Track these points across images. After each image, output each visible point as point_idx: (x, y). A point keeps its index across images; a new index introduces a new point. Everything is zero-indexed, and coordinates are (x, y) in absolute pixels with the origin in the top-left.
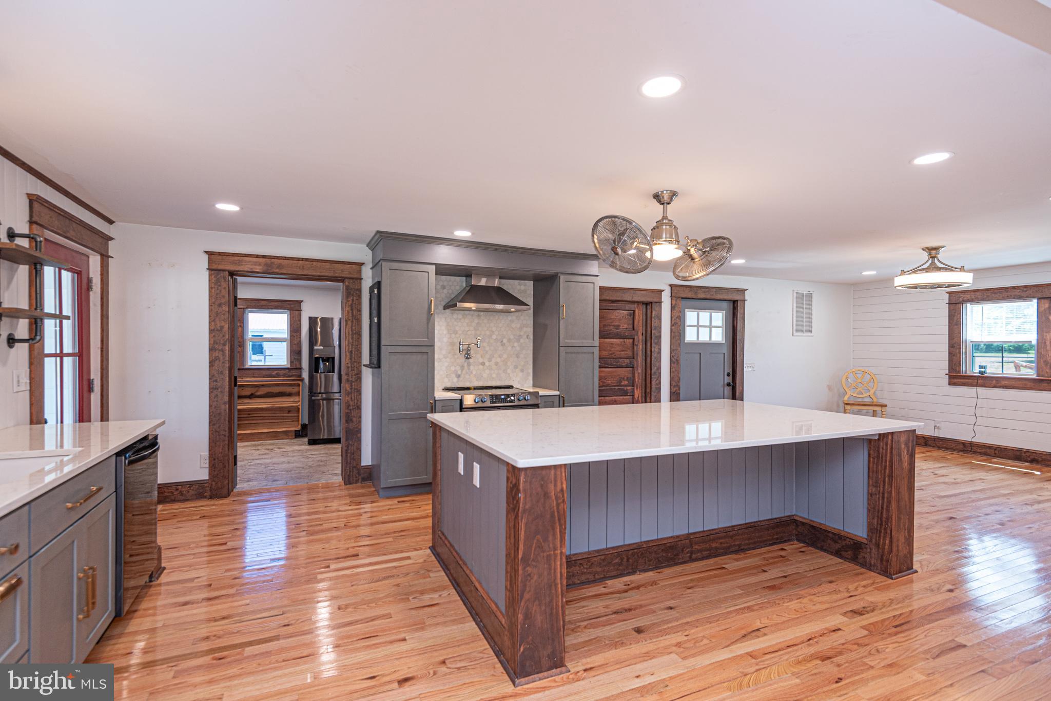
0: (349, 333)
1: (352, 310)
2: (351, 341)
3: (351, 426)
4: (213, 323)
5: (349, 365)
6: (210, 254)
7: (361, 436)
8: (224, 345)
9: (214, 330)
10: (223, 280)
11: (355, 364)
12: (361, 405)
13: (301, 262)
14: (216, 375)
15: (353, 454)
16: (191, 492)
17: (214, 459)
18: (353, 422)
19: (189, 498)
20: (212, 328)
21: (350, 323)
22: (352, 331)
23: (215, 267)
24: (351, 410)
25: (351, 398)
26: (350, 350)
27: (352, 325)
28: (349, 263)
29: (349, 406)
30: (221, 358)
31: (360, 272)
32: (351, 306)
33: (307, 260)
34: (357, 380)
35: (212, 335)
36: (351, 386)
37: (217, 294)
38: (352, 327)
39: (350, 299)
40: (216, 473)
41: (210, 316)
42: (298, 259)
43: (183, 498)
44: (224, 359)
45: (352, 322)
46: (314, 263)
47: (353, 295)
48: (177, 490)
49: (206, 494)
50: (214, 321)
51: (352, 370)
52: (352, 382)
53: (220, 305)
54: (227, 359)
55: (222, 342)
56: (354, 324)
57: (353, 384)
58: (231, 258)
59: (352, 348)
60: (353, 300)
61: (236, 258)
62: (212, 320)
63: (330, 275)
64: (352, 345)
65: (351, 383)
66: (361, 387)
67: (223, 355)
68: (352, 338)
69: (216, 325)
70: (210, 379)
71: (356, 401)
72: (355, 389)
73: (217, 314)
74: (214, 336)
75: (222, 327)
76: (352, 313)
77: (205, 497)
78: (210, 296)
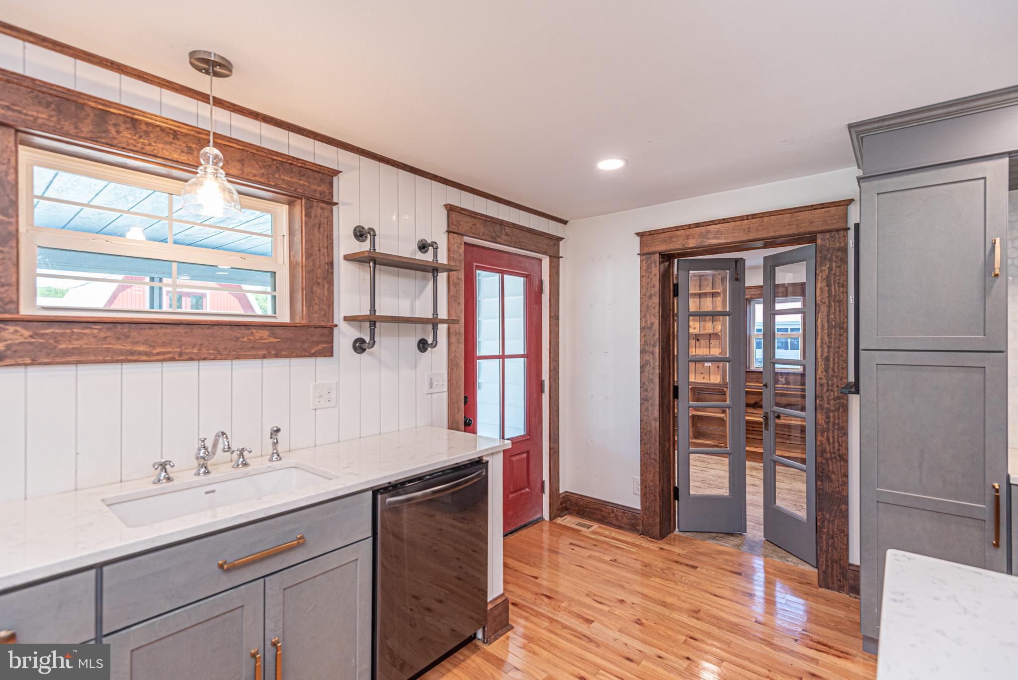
0: (823, 326)
1: (829, 285)
2: (826, 339)
3: (827, 487)
4: (644, 319)
5: (824, 381)
6: (641, 235)
7: (847, 510)
8: (654, 346)
9: (644, 328)
10: (654, 265)
11: (835, 380)
12: (847, 455)
13: (745, 222)
14: (647, 383)
15: (833, 538)
16: (625, 520)
17: (646, 487)
18: (831, 481)
19: (622, 525)
20: (643, 325)
21: (824, 309)
22: (828, 322)
23: (646, 251)
24: (827, 459)
25: (828, 440)
26: (825, 355)
27: (829, 312)
28: (823, 206)
29: (824, 451)
30: (652, 363)
31: (845, 217)
32: (828, 279)
33: (754, 216)
34: (838, 409)
35: (643, 334)
36: (828, 417)
37: (648, 284)
38: (828, 316)
39: (825, 268)
40: (648, 504)
41: (641, 311)
42: (742, 218)
43: (617, 523)
44: (654, 363)
45: (829, 306)
46: (766, 219)
47: (830, 260)
48: (613, 512)
49: (638, 527)
50: (645, 316)
51: (828, 390)
52: (828, 411)
53: (650, 297)
54: (657, 363)
55: (652, 343)
56: (832, 310)
57: (831, 415)
58: (662, 236)
59: (829, 352)
60: (830, 269)
61: (667, 234)
62: (643, 317)
63: (791, 232)
64: (829, 347)
65: (826, 413)
66: (847, 421)
67: (653, 359)
68: (829, 335)
69: (646, 321)
70: (641, 387)
71: (836, 445)
72: (834, 424)
73: (648, 308)
74: (645, 335)
75: (652, 324)
76: (830, 291)
77: (638, 530)
78: (641, 287)
